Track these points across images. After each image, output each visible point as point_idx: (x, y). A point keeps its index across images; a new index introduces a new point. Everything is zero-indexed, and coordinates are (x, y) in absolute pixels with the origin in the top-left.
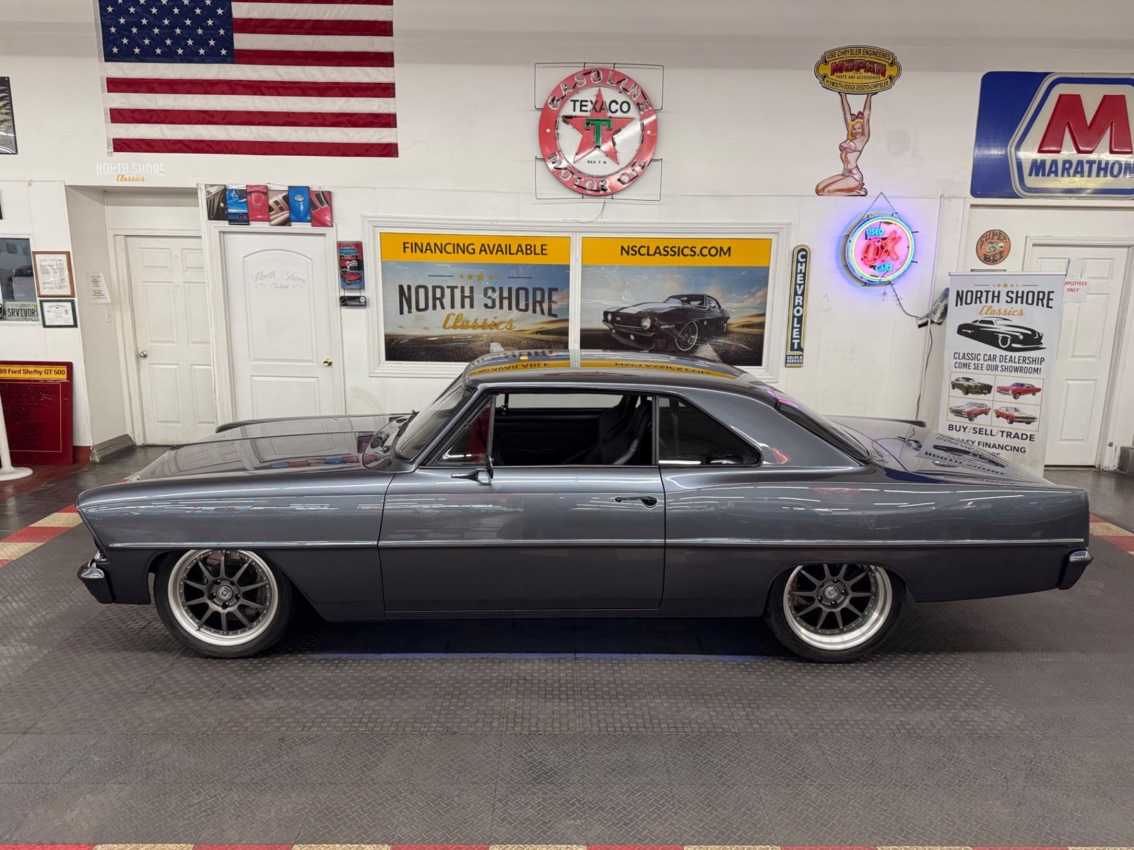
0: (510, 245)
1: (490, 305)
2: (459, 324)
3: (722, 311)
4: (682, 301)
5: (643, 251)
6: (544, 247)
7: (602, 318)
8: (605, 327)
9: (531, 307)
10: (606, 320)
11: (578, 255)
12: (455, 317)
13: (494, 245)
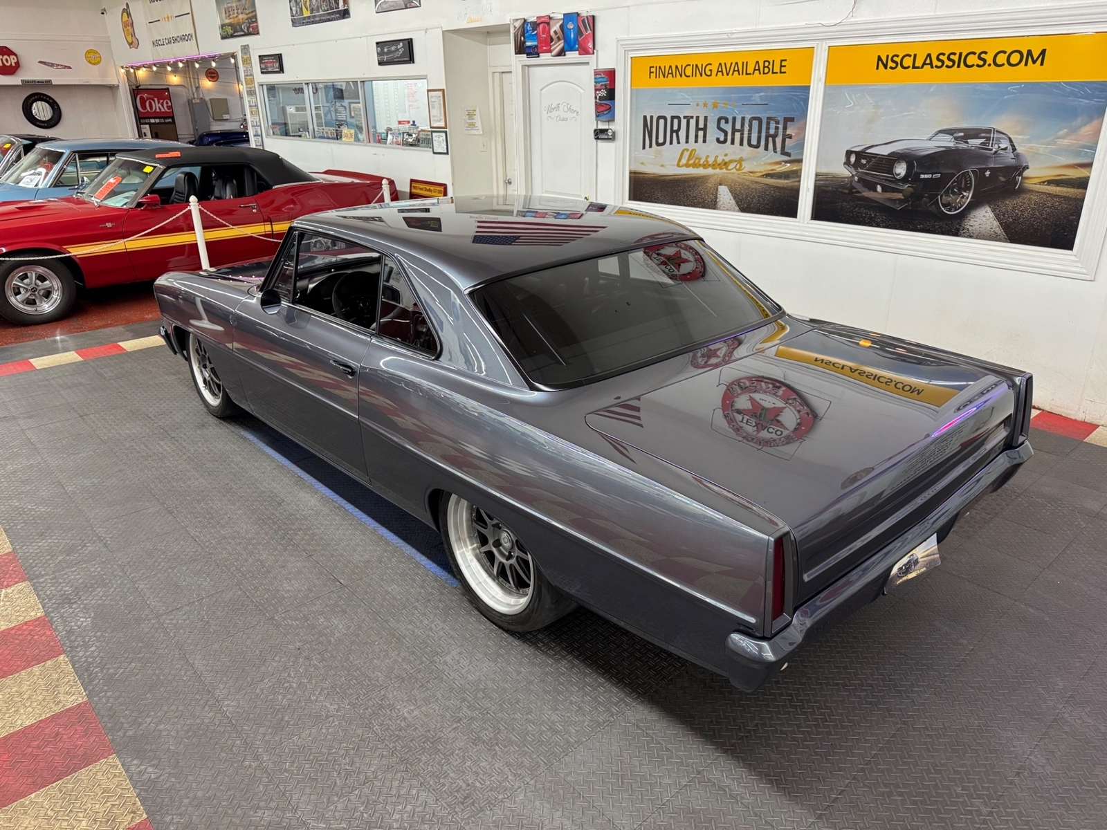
0: (747, 63)
1: (722, 139)
2: (691, 162)
3: (1017, 156)
4: (956, 139)
5: (908, 62)
6: (784, 63)
7: (843, 159)
8: (845, 172)
9: (763, 143)
10: (847, 163)
11: (821, 72)
12: (689, 152)
13: (732, 63)
